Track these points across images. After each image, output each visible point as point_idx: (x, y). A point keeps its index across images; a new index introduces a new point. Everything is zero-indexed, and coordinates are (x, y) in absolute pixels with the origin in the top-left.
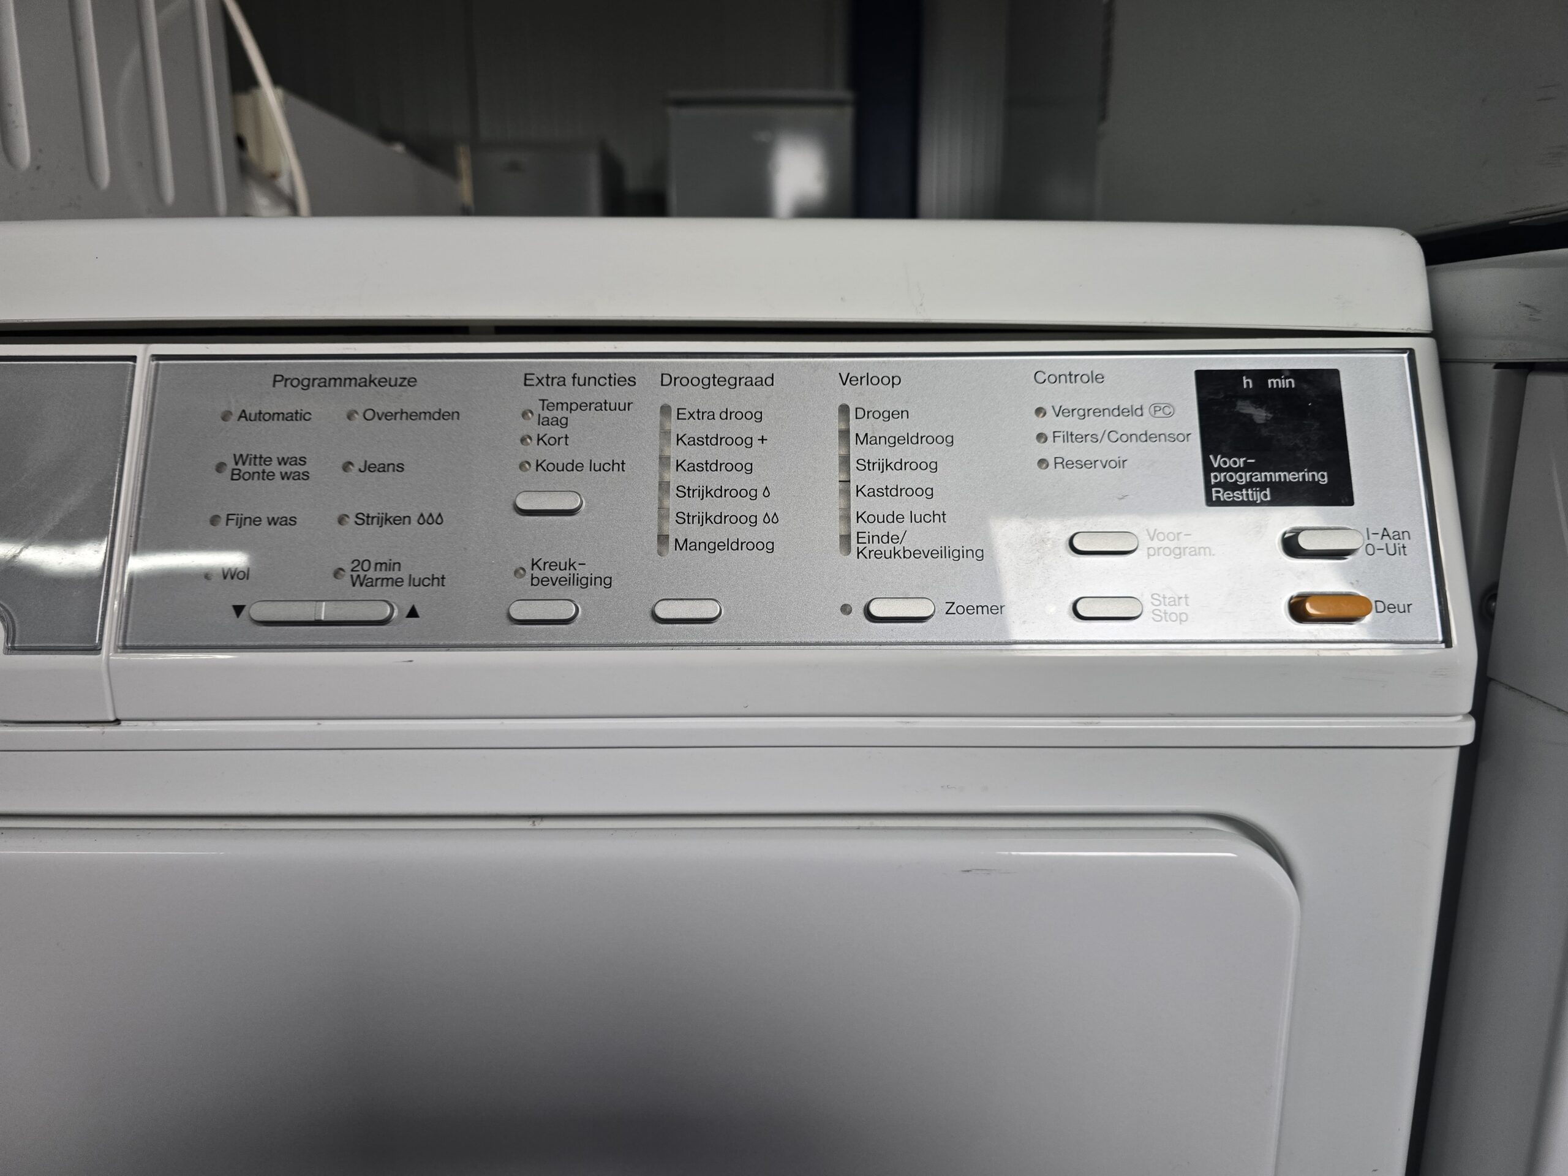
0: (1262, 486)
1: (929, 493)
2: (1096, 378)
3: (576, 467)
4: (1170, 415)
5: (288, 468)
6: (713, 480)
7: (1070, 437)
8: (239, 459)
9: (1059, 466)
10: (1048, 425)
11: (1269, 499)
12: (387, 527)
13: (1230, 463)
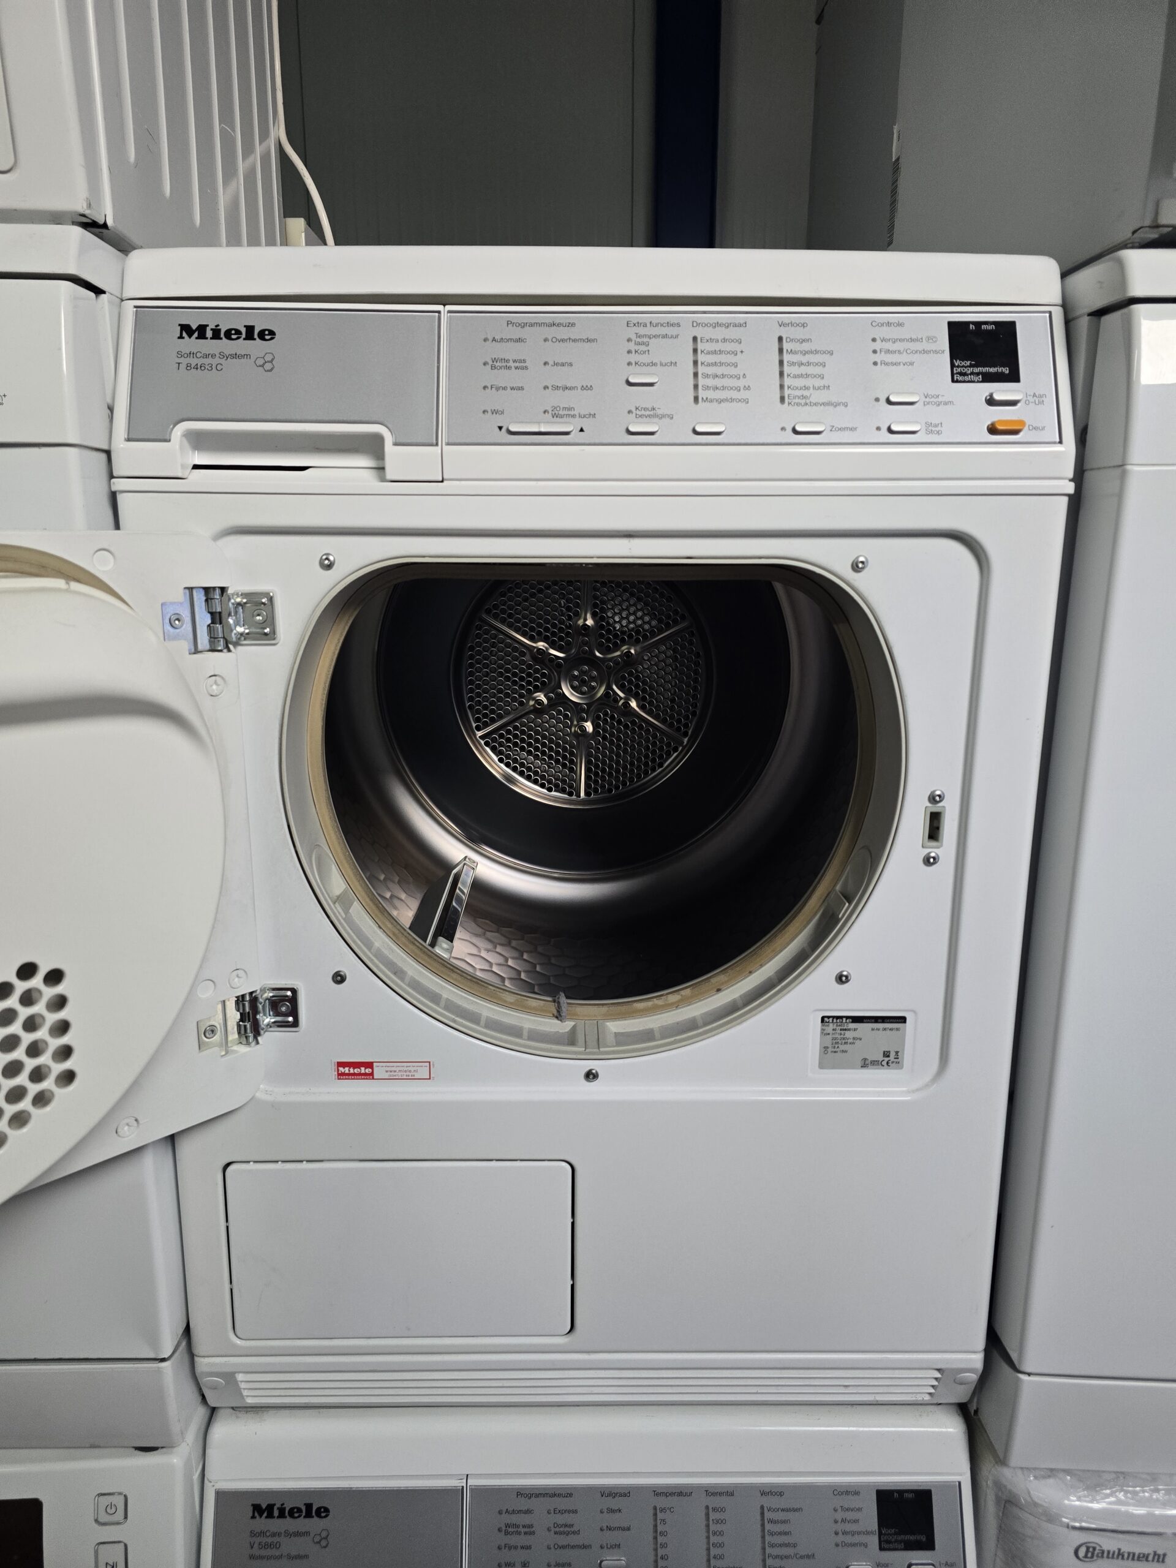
0: (978, 374)
1: (822, 377)
2: (900, 325)
3: (654, 364)
4: (936, 341)
5: (517, 364)
6: (719, 370)
7: (888, 351)
8: (494, 360)
9: (883, 365)
10: (877, 346)
11: (981, 380)
12: (567, 391)
13: (963, 363)
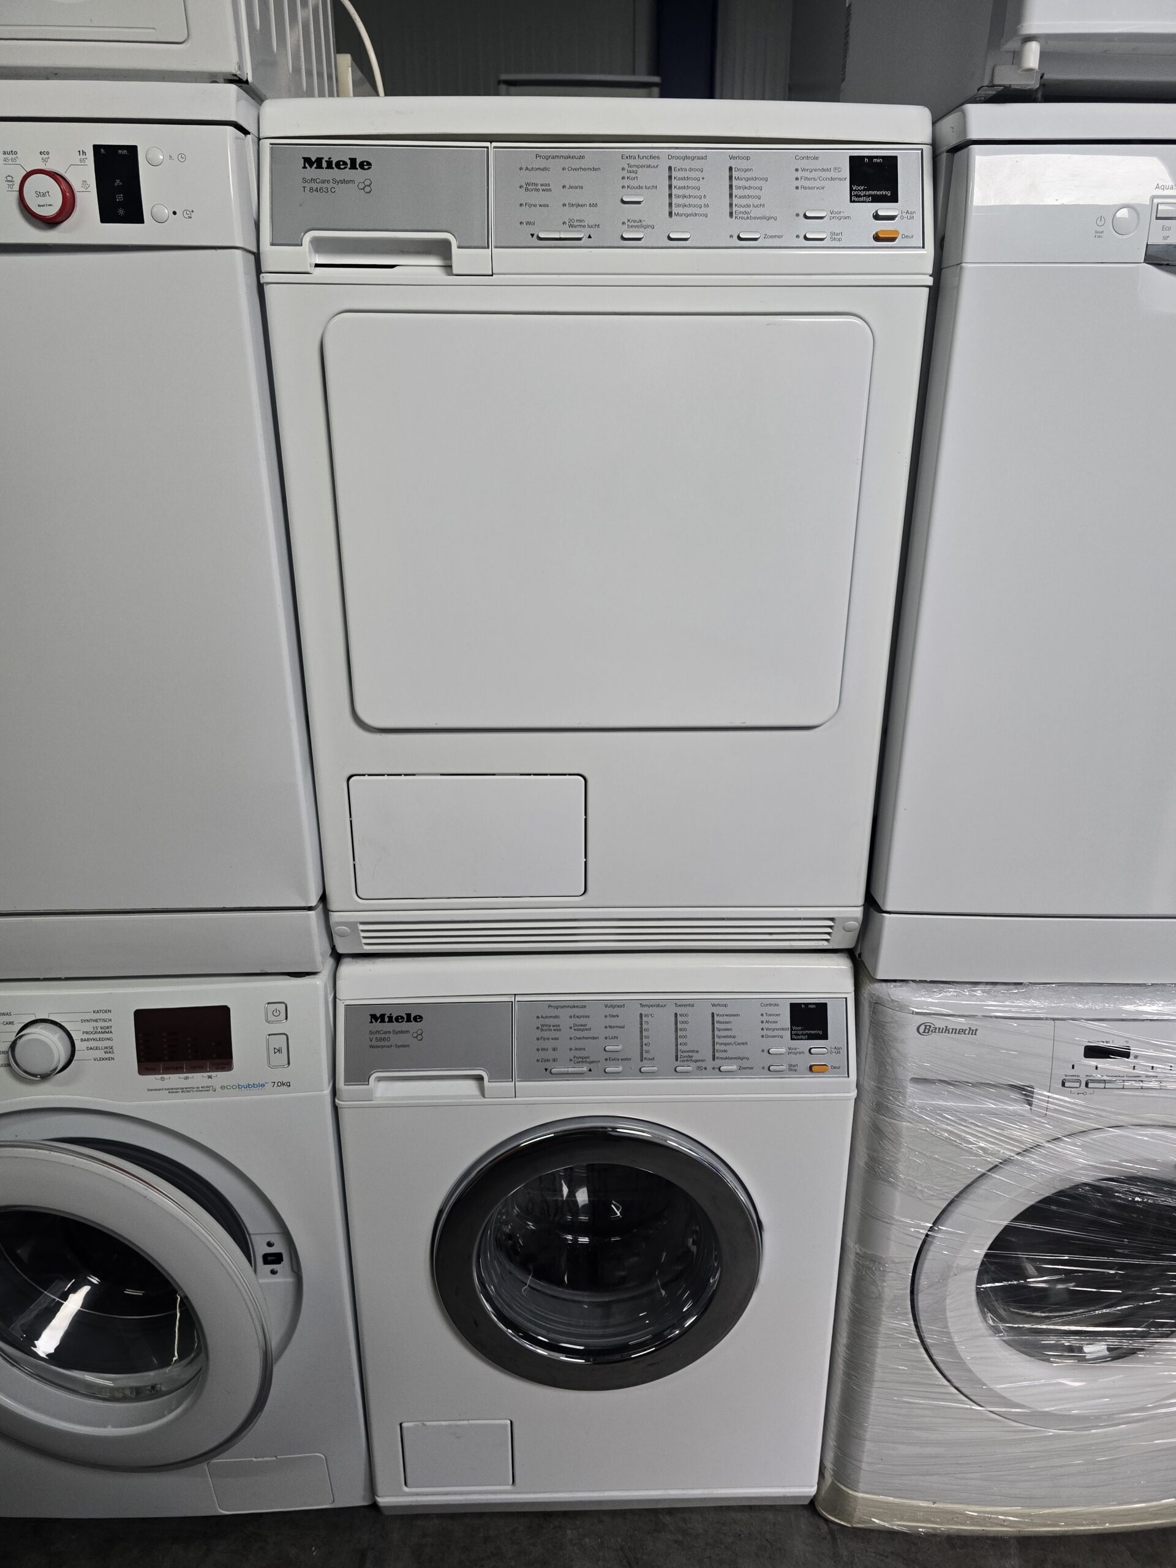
0: (868, 196)
1: (759, 197)
2: (816, 158)
3: (641, 187)
4: (840, 171)
5: (544, 187)
6: (687, 192)
7: (806, 179)
8: (527, 184)
9: (802, 188)
10: (799, 174)
11: (870, 200)
12: (579, 208)
13: (858, 188)
